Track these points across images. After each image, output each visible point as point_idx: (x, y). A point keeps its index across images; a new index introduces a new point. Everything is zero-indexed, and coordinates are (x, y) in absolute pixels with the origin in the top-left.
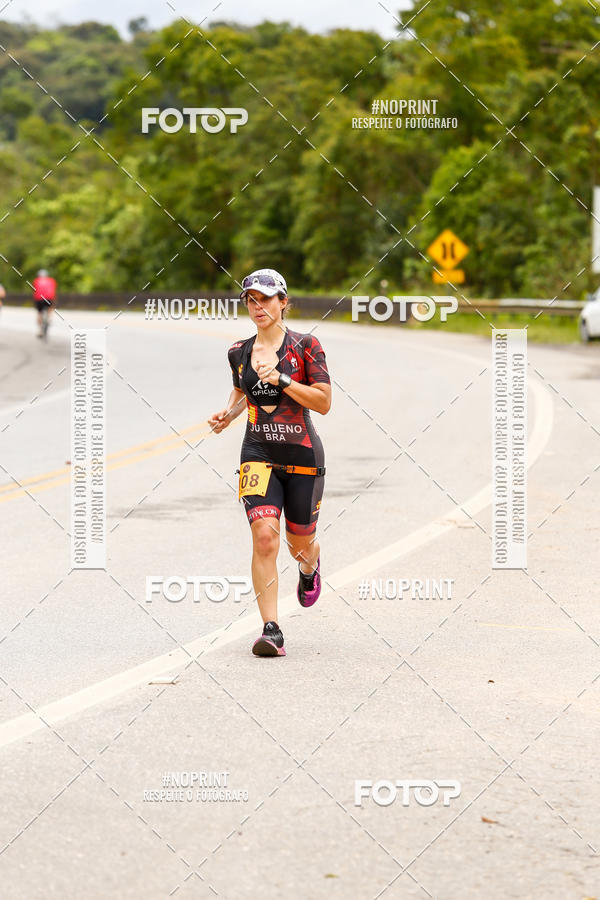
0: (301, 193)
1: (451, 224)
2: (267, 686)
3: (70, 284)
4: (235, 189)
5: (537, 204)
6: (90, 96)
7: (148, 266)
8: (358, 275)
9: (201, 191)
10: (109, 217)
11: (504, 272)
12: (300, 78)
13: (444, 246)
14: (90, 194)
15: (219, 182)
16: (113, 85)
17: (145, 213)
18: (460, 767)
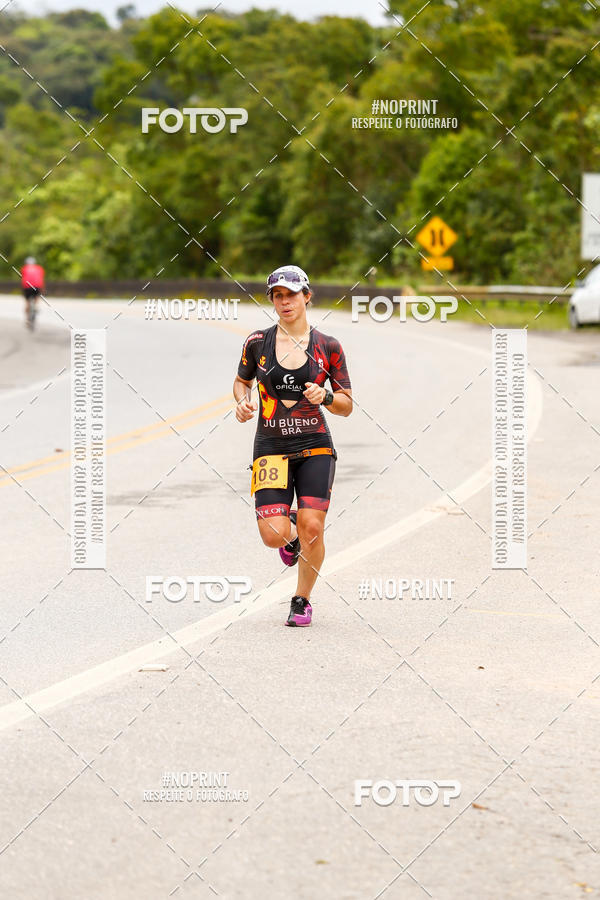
0: (289, 180)
1: (440, 211)
2: (257, 674)
3: (58, 272)
4: (224, 176)
5: (527, 191)
6: (78, 84)
7: (137, 253)
8: (347, 262)
9: (190, 178)
10: (98, 204)
11: (493, 259)
12: (289, 65)
13: (433, 232)
14: (78, 181)
15: (207, 169)
16: (101, 73)
17: (134, 200)
18: (451, 753)
